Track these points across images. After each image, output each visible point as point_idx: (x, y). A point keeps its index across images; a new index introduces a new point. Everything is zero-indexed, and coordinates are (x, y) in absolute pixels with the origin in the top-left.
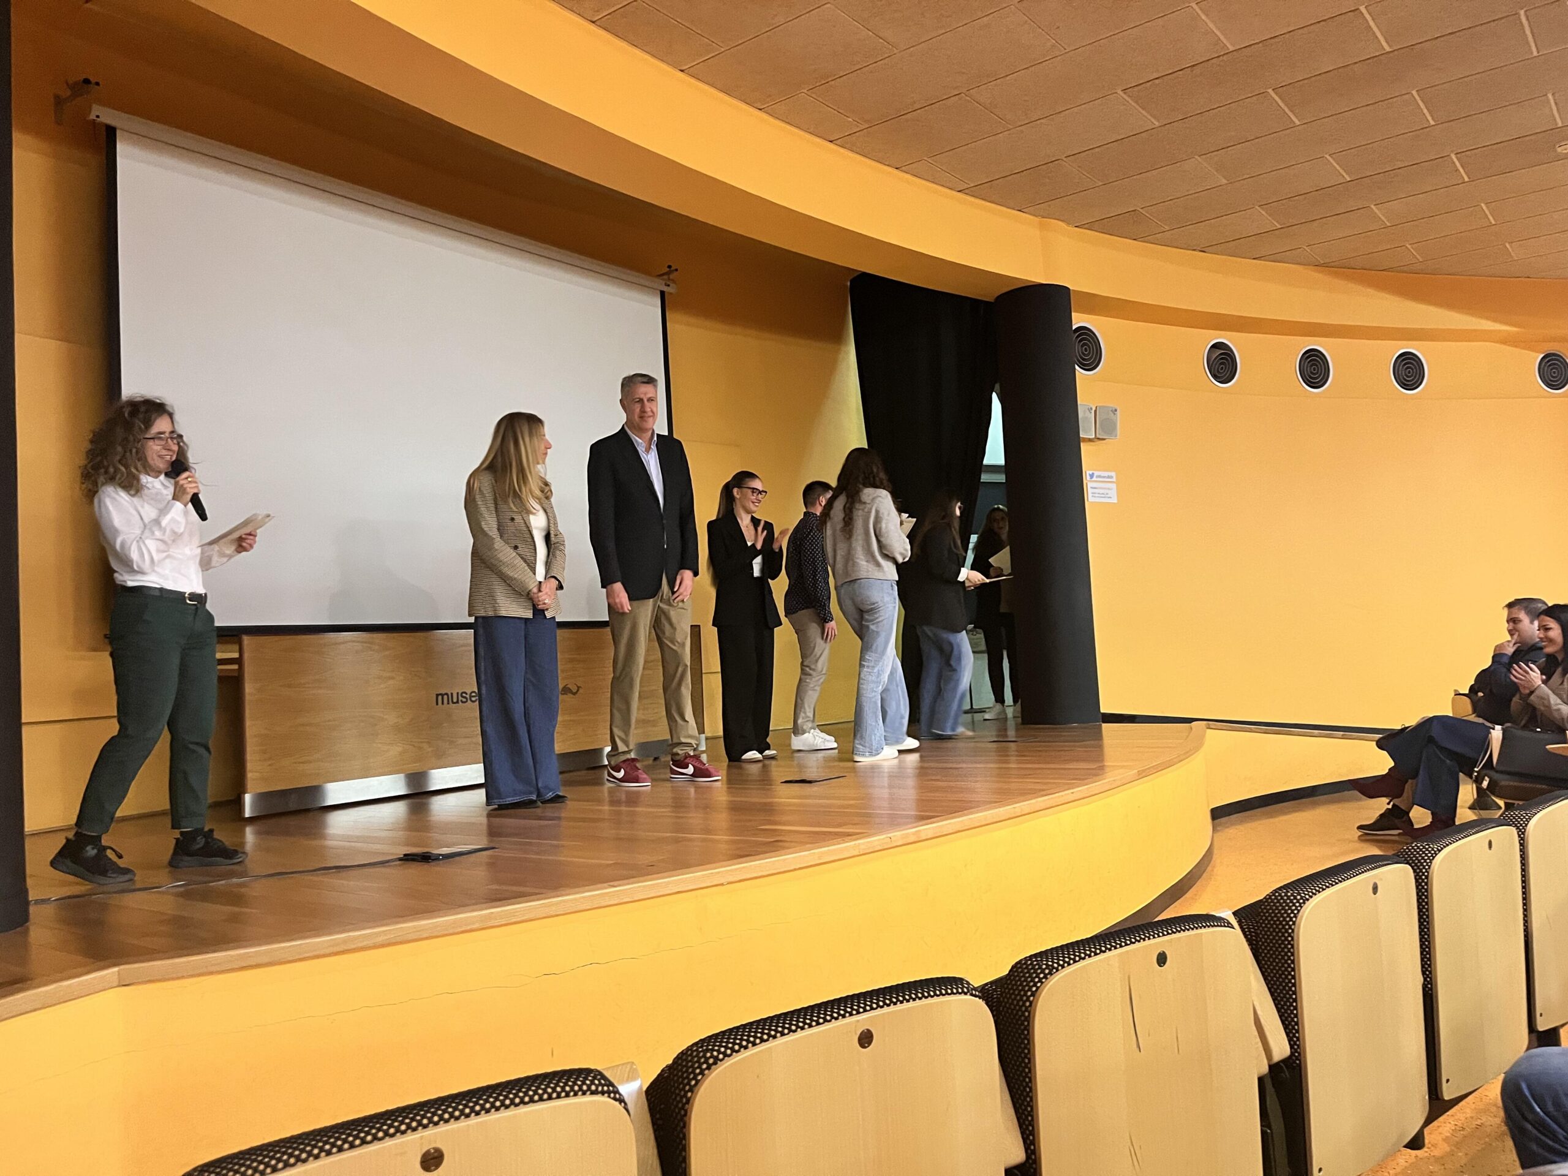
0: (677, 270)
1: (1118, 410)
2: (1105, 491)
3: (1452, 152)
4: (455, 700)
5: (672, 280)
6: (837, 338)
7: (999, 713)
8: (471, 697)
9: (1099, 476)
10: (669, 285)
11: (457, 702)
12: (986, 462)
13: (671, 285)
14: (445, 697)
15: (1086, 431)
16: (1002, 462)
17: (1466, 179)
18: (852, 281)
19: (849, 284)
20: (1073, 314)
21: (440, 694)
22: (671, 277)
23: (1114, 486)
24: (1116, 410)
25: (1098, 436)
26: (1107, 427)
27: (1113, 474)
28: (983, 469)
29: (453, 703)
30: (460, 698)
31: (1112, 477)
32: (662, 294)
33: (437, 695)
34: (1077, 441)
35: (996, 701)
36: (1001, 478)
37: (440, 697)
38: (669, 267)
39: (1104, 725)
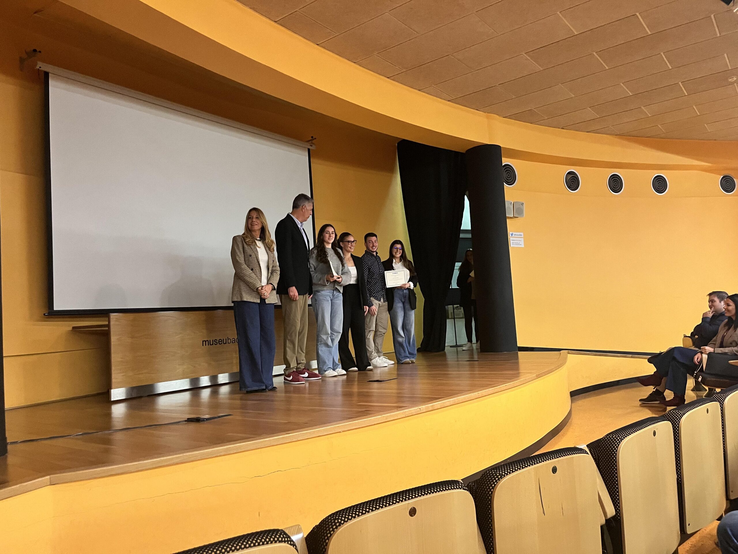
0: (315, 139)
1: (524, 204)
2: (518, 242)
3: (680, 81)
4: (211, 344)
5: (314, 143)
6: (392, 170)
7: (470, 347)
8: (219, 342)
9: (515, 235)
10: (312, 146)
11: (213, 344)
12: (462, 228)
13: (313, 146)
14: (207, 342)
15: (509, 213)
16: (470, 228)
17: (686, 94)
18: (398, 144)
19: (397, 145)
20: (503, 158)
21: (205, 341)
22: (313, 141)
23: (523, 239)
24: (523, 204)
25: (515, 216)
26: (519, 211)
27: (522, 234)
28: (461, 232)
29: (211, 345)
30: (214, 343)
31: (521, 235)
32: (309, 150)
33: (203, 341)
34: (505, 218)
35: (468, 341)
36: (469, 236)
37: (204, 342)
38: (312, 137)
39: (519, 353)
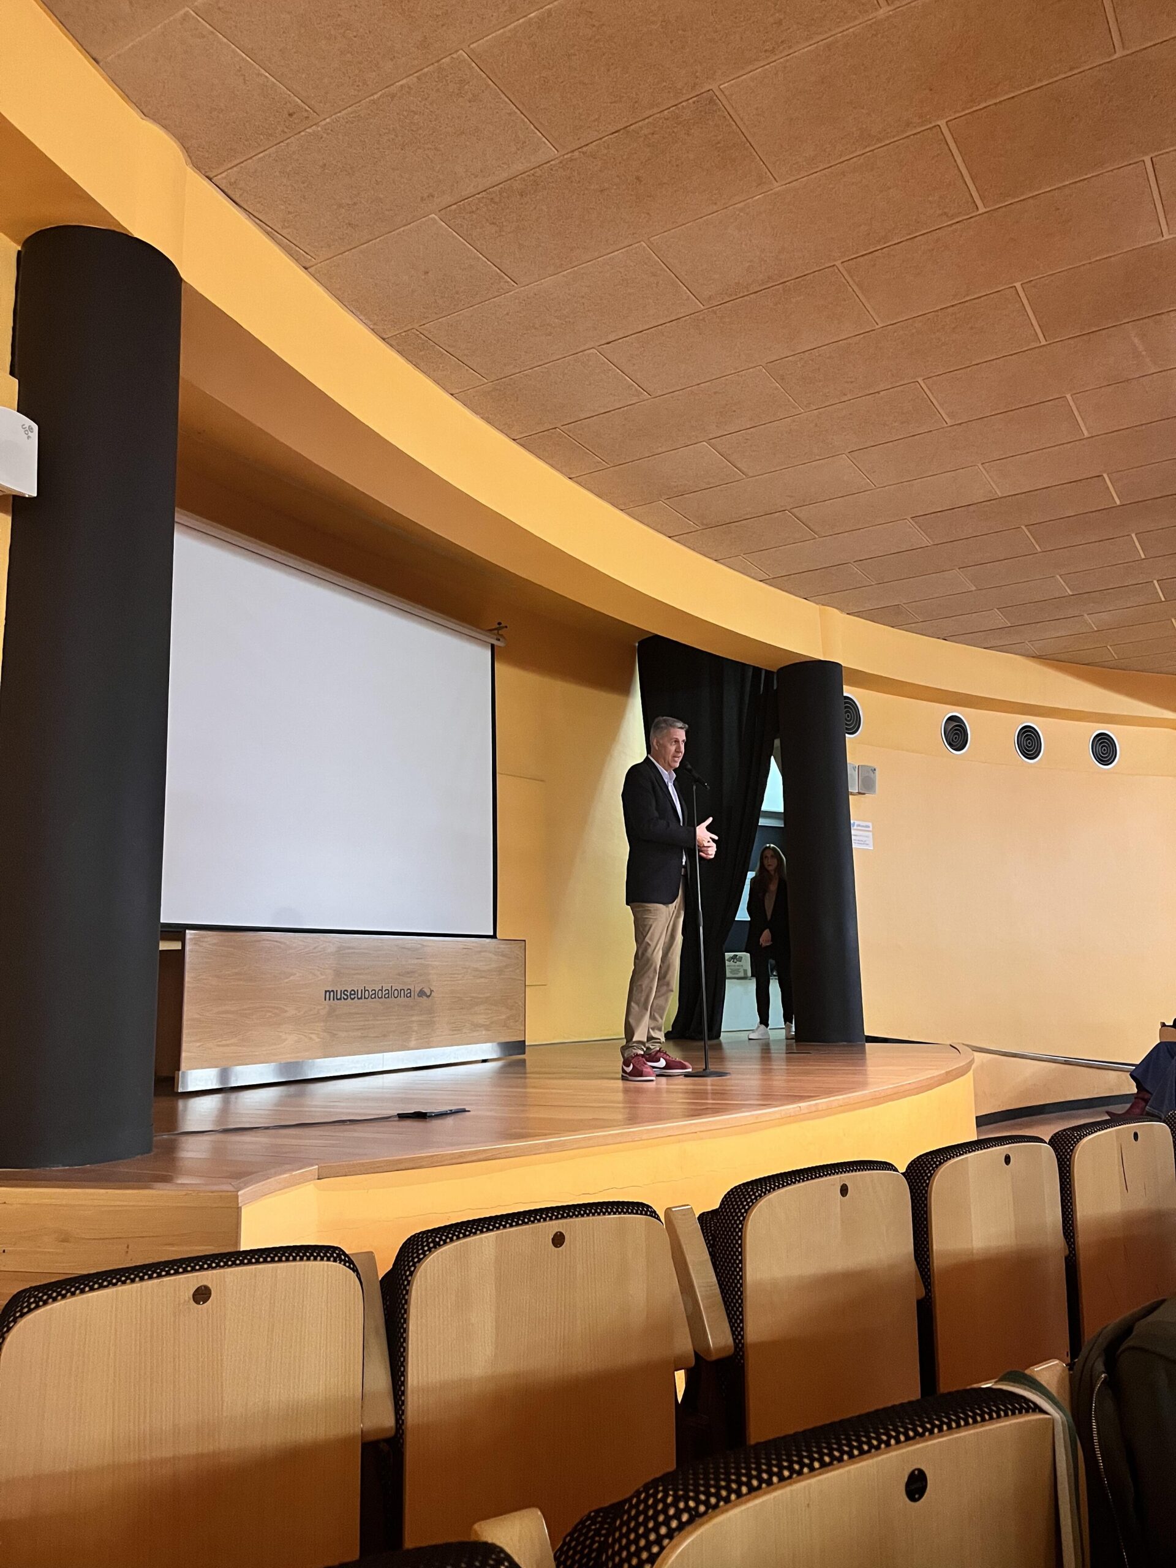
0: (506, 627)
1: (877, 770)
2: (864, 839)
4: (339, 997)
5: (502, 635)
6: (625, 690)
8: (351, 994)
9: (859, 825)
10: (499, 640)
11: (340, 999)
12: (764, 808)
13: (501, 639)
14: (332, 993)
15: (853, 788)
16: (782, 810)
17: (1163, 599)
18: (639, 643)
19: (637, 645)
20: (844, 686)
21: (328, 991)
22: (500, 632)
23: (870, 834)
24: (875, 770)
25: (860, 791)
26: (868, 786)
27: (870, 824)
28: (761, 813)
29: (337, 999)
30: (343, 995)
31: (868, 827)
32: (493, 646)
33: (326, 992)
34: (847, 794)
36: (779, 824)
37: (328, 993)
38: (499, 624)
39: (867, 1045)
